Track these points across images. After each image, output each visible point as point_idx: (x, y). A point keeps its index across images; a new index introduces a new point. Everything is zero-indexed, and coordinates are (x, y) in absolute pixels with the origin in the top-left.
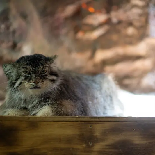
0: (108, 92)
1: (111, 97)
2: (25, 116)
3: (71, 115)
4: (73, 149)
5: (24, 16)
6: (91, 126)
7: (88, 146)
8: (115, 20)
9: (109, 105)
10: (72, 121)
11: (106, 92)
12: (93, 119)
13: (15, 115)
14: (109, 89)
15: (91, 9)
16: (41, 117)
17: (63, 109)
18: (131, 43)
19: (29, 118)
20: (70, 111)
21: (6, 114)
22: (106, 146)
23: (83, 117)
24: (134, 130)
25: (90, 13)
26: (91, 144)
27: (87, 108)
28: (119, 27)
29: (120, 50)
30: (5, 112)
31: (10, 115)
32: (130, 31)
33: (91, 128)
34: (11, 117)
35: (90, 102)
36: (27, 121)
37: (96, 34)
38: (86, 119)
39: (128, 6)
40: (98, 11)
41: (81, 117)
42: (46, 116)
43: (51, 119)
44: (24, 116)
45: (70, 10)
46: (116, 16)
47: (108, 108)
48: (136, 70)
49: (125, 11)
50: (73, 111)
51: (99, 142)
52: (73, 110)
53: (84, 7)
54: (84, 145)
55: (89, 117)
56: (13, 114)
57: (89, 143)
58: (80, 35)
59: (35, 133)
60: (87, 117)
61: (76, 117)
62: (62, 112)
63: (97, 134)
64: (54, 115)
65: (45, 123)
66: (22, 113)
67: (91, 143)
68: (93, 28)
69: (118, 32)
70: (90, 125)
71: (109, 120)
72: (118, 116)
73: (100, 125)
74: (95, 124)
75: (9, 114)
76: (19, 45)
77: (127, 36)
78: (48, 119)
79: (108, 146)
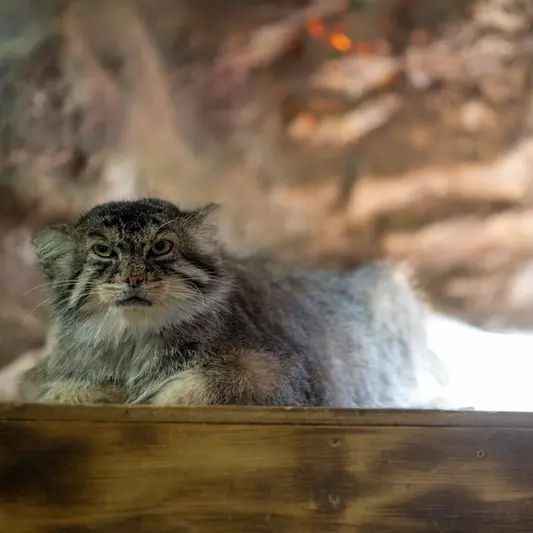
0: (393, 328)
1: (403, 344)
2: (114, 405)
3: (269, 401)
4: (274, 516)
5: (113, 63)
6: (335, 441)
7: (328, 510)
8: (419, 78)
10: (271, 422)
11: (385, 326)
12: (342, 418)
13: (80, 401)
14: (394, 317)
15: (341, 42)
16: (168, 408)
17: (243, 383)
18: (474, 158)
19: (127, 411)
20: (265, 388)
21: (48, 398)
22: (391, 507)
23: (309, 410)
24: (481, 454)
25: (337, 55)
26: (335, 502)
27: (325, 383)
28: (436, 102)
29: (437, 182)
31: (61, 401)
32: (473, 115)
33: (334, 446)
34: (66, 408)
35: (337, 362)
36: (121, 422)
37: (356, 124)
38: (318, 416)
39: (467, 30)
40: (363, 45)
41: (304, 411)
42: (186, 405)
43: (202, 416)
44: (110, 405)
45: (268, 41)
46: (424, 63)
47: (394, 379)
49: (456, 49)
50: (277, 389)
51: (364, 496)
52: (278, 386)
53: (316, 31)
54: (313, 506)
55: (331, 410)
56: (72, 397)
57: (330, 497)
58: (301, 127)
59: (146, 464)
60: (322, 410)
61: (285, 411)
62: (241, 390)
63: (358, 465)
64: (212, 403)
65: (180, 427)
67: (334, 498)
68: (346, 105)
69: (431, 118)
70: (334, 436)
71: (399, 419)
73: (367, 437)
74: (351, 432)
75: (58, 398)
76: (93, 161)
77: (461, 132)
78: (191, 413)
79: (394, 509)
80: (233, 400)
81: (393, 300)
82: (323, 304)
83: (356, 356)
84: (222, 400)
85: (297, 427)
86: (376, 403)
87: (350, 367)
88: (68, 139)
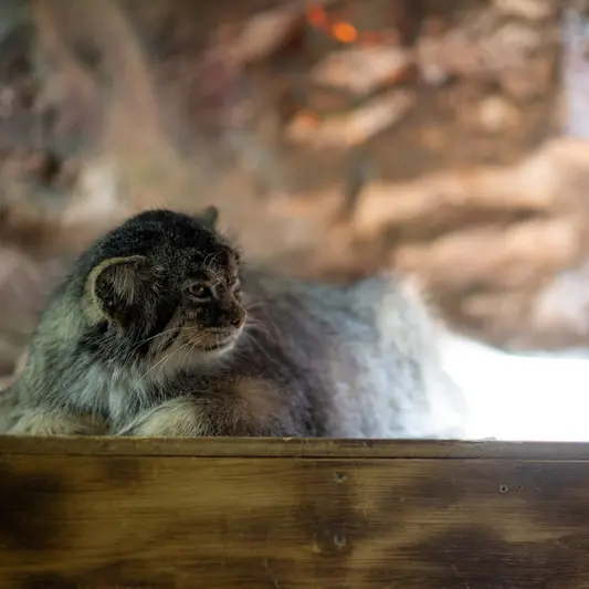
1: (414, 365)
2: (92, 437)
3: (266, 432)
4: (271, 560)
5: (89, 56)
6: (340, 476)
7: (331, 552)
8: (433, 72)
9: (410, 396)
10: (268, 454)
11: (393, 346)
12: (349, 450)
13: (54, 432)
14: (405, 336)
16: (152, 440)
17: (237, 412)
18: (494, 160)
19: (106, 444)
21: (18, 430)
22: (403, 549)
23: (310, 441)
24: (504, 489)
25: (340, 46)
26: (341, 545)
28: (452, 98)
29: (452, 187)
30: (16, 419)
31: (33, 433)
32: (493, 112)
33: (340, 481)
34: (38, 440)
36: (99, 456)
37: (364, 124)
38: (320, 448)
39: (485, 19)
40: (370, 36)
41: (305, 442)
43: (189, 449)
44: (87, 437)
46: (438, 55)
47: (406, 404)
48: (512, 262)
49: (474, 38)
51: (373, 538)
53: (317, 20)
54: (316, 549)
55: (336, 442)
56: (45, 429)
57: (336, 539)
58: (301, 128)
59: (128, 503)
60: (326, 442)
61: (283, 442)
63: (366, 505)
64: (203, 434)
65: (166, 461)
66: (78, 426)
67: (340, 540)
68: (351, 102)
69: (447, 116)
70: (340, 470)
71: (412, 450)
72: (443, 436)
73: (377, 471)
74: (358, 465)
75: (28, 429)
76: (68, 166)
77: (480, 133)
78: (178, 446)
79: (408, 551)
80: (227, 431)
81: (402, 317)
82: (324, 324)
83: (363, 380)
84: (214, 430)
85: (297, 460)
86: (386, 433)
87: (356, 392)
88: (39, 142)
